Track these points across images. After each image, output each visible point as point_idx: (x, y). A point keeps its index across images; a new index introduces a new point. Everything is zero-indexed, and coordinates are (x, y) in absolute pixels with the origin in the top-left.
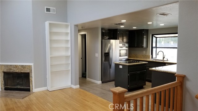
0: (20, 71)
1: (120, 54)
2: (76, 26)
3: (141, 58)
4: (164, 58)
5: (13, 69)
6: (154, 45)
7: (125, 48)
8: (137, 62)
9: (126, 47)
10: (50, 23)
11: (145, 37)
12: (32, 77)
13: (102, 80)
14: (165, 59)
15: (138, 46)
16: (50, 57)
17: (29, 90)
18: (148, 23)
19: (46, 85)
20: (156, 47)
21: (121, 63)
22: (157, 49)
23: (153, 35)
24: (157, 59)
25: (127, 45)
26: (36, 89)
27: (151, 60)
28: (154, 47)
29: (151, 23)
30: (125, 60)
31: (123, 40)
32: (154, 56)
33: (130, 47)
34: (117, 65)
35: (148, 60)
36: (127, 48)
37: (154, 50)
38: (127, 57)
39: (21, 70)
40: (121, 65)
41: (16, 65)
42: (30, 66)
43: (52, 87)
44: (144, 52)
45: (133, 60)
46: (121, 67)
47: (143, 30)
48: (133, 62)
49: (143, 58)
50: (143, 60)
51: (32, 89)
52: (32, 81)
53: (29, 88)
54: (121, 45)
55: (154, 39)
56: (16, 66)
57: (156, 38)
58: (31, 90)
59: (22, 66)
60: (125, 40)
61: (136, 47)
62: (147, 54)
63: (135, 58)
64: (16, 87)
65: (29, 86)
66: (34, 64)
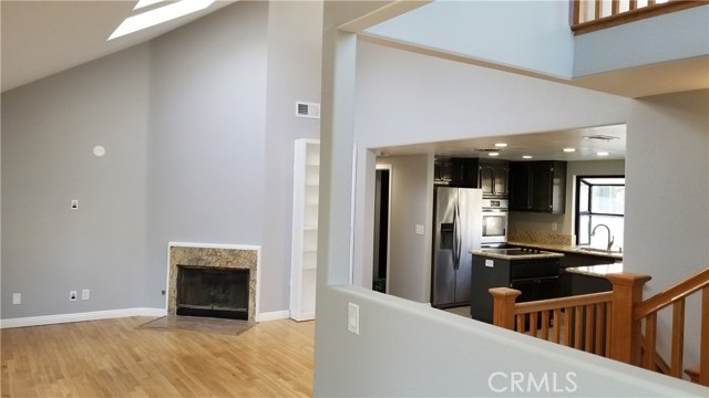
0: (224, 265)
1: (485, 228)
2: (373, 150)
3: (545, 243)
4: (610, 244)
5: (205, 258)
6: (584, 207)
7: (497, 212)
8: (533, 253)
9: (502, 210)
10: (308, 144)
11: (556, 181)
12: (255, 281)
13: (432, 301)
14: (612, 249)
15: (536, 209)
16: (305, 231)
17: (244, 316)
18: (565, 150)
19: (286, 306)
20: (590, 213)
21: (489, 254)
22: (593, 217)
23: (579, 179)
24: (592, 246)
25: (504, 204)
26: (263, 313)
27: (573, 248)
28: (584, 213)
29: (572, 150)
30: (497, 245)
31: (493, 186)
32: (584, 238)
33: (511, 209)
34: (478, 260)
35: (565, 249)
36: (503, 214)
37: (584, 220)
38: (502, 239)
39: (228, 262)
40: (490, 258)
41: (214, 249)
42: (252, 253)
43: (302, 311)
44: (555, 226)
45: (523, 247)
46: (490, 263)
47: (552, 163)
48: (522, 252)
49: (552, 243)
50: (550, 247)
51: (254, 313)
52: (254, 292)
53: (244, 310)
54: (488, 203)
55: (584, 189)
56: (215, 252)
57: (590, 185)
58: (250, 315)
59: (232, 252)
60: (498, 188)
61: (530, 211)
62: (564, 233)
63: (526, 241)
64: (209, 308)
65: (246, 306)
66: (263, 248)
